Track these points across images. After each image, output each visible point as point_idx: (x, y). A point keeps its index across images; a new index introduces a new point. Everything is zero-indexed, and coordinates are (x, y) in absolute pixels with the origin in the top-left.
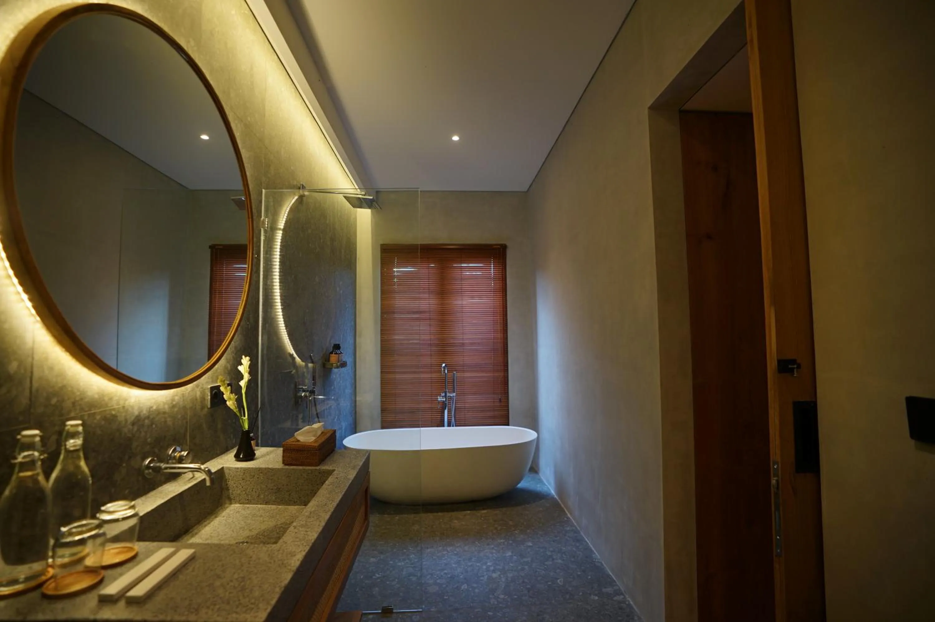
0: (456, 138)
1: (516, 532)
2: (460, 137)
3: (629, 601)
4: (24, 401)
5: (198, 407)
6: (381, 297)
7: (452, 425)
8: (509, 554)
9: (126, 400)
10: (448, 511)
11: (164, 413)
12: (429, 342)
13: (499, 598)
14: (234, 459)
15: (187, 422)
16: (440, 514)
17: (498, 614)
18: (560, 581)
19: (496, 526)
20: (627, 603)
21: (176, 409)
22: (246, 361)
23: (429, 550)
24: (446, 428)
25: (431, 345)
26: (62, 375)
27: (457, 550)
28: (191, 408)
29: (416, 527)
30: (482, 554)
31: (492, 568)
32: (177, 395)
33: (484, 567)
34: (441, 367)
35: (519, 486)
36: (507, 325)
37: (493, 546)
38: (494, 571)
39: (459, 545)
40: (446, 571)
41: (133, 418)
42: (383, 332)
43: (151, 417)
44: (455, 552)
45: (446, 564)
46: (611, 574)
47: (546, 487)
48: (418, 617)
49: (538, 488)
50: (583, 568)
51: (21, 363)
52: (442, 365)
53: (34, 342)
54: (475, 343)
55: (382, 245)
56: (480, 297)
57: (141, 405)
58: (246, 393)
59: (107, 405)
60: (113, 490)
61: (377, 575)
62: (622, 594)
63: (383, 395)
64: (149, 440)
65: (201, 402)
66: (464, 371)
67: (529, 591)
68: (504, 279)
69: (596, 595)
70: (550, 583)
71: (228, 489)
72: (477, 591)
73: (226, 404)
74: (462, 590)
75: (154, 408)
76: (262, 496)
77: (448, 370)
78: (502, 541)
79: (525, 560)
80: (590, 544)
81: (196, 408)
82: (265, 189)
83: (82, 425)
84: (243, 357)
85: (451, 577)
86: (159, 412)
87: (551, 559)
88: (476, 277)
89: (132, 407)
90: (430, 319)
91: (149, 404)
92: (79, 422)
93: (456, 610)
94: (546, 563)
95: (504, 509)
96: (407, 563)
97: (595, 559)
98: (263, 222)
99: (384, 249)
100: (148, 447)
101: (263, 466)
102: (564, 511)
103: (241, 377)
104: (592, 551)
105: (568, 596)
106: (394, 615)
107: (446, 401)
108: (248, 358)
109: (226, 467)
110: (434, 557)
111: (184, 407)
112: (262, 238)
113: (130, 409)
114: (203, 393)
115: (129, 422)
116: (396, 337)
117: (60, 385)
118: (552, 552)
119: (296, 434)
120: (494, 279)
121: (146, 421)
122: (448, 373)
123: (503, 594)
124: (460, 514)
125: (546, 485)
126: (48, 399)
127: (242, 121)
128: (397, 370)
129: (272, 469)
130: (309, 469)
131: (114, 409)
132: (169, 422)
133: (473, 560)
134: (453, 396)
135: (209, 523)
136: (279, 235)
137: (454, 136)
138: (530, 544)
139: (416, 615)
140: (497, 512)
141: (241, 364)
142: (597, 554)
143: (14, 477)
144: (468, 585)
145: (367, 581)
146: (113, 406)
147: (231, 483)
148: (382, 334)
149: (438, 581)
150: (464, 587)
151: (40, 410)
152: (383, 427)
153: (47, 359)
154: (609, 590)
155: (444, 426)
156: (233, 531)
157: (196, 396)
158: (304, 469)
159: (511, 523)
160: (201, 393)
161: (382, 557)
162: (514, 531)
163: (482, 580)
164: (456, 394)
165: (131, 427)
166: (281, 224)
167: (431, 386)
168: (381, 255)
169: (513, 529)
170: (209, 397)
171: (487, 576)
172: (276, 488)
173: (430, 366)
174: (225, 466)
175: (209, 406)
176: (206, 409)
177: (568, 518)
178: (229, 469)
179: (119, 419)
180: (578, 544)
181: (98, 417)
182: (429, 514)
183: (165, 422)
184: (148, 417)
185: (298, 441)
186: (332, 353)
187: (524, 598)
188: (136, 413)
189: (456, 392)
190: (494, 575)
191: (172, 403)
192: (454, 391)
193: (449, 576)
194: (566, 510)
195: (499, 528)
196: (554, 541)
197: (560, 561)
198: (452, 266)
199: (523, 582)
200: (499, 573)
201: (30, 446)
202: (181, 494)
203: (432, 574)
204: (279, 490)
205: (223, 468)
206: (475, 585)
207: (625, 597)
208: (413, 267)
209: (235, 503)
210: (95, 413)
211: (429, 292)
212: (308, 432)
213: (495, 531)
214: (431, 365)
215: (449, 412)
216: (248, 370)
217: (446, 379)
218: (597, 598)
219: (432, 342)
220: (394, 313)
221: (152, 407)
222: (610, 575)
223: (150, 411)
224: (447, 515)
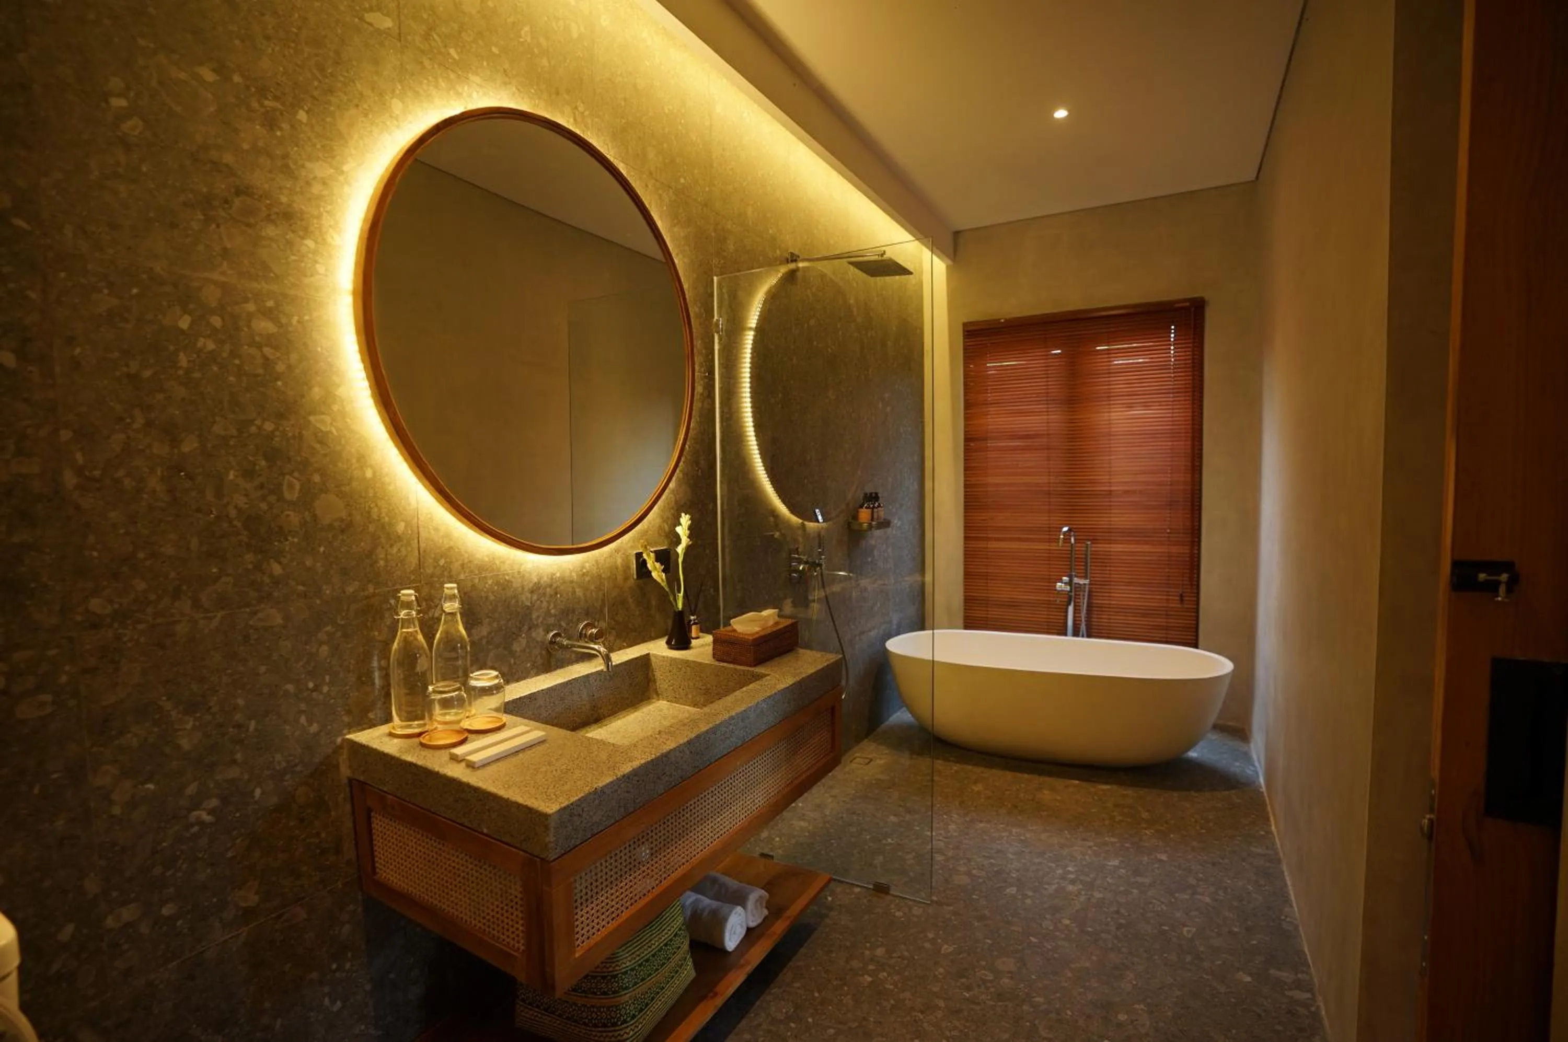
0: (1061, 114)
1: (1147, 832)
2: (1069, 111)
3: (1318, 1007)
4: (413, 561)
5: (620, 578)
6: (965, 414)
7: (1081, 633)
8: (1116, 862)
9: (521, 565)
10: (1041, 773)
11: (572, 582)
12: (1047, 489)
13: (1060, 922)
14: (666, 646)
15: (604, 595)
16: (1026, 776)
17: (1046, 944)
18: (1189, 932)
19: (1115, 813)
20: (1313, 1009)
21: (587, 579)
22: (685, 520)
23: (982, 825)
24: (1070, 638)
25: (1049, 494)
26: (448, 535)
27: (1028, 835)
28: (609, 578)
29: (978, 787)
30: (1065, 852)
31: (1072, 876)
32: (588, 562)
33: (1060, 871)
34: (1060, 531)
35: (1193, 754)
36: (1200, 457)
37: (1091, 844)
38: (1073, 882)
39: (1034, 828)
40: (992, 861)
41: (531, 585)
42: (968, 469)
43: (554, 586)
44: (1022, 838)
45: (998, 851)
46: (1306, 950)
47: (1252, 768)
48: (921, 910)
49: (1236, 767)
50: (1249, 923)
51: (408, 524)
52: (1062, 528)
53: (418, 503)
54: (1134, 492)
55: (965, 325)
56: (1146, 406)
57: (541, 571)
58: (683, 562)
59: (499, 570)
60: (512, 661)
61: (889, 840)
62: (1310, 990)
63: (968, 575)
64: (553, 611)
65: (625, 571)
66: (1110, 542)
67: (1118, 929)
68: (1196, 367)
69: (1251, 975)
70: (1166, 928)
71: (655, 681)
72: (1028, 901)
73: (651, 576)
74: (1005, 895)
75: (558, 575)
76: (690, 696)
77: (1077, 537)
78: (1113, 840)
79: (1139, 879)
80: (1290, 888)
81: (616, 578)
82: (717, 276)
83: (458, 589)
84: (683, 515)
85: (997, 872)
86: (563, 581)
87: (1189, 891)
88: (1138, 368)
89: (530, 573)
90: (1048, 449)
91: (550, 570)
92: (455, 585)
93: (981, 918)
94: (1177, 895)
95: (1142, 792)
96: (941, 834)
97: (1286, 917)
98: (717, 324)
99: (968, 331)
100: (553, 619)
101: (691, 659)
102: (1268, 819)
103: (679, 541)
104: (1287, 901)
105: (1188, 958)
106: (889, 898)
107: (1071, 591)
108: (688, 517)
109: (653, 655)
110: (985, 837)
111: (600, 576)
112: (717, 347)
113: (527, 575)
114: (626, 558)
115: (526, 589)
116: (991, 480)
117: (447, 546)
118: (1199, 880)
119: (732, 621)
120: (1175, 368)
121: (548, 590)
122: (1075, 543)
123: (1070, 919)
124: (1059, 783)
125: (1254, 766)
126: (436, 560)
127: (670, 187)
128: (990, 536)
129: (700, 664)
130: (740, 670)
131: (508, 574)
132: (579, 592)
133: (1046, 856)
134: (1085, 584)
135: (624, 717)
136: (749, 338)
137: (1057, 111)
138: (1164, 857)
139: (920, 907)
140: (1130, 792)
141: (680, 524)
142: (1296, 909)
143: (399, 633)
144: (1018, 891)
145: (871, 845)
146: (505, 570)
147: (658, 674)
148: (966, 476)
149: (974, 872)
150: (1012, 890)
151: (429, 571)
152: (966, 627)
153: (431, 519)
154: (1286, 976)
155: (1065, 634)
156: (642, 730)
157: (616, 562)
158: (735, 669)
159: (1145, 815)
160: (623, 560)
161: (908, 817)
162: (1146, 829)
163: (1046, 889)
164: (1091, 581)
165: (529, 595)
166: (753, 320)
167: (1049, 564)
168: (964, 342)
169: (1144, 825)
170: (635, 566)
171: (1056, 886)
172: (704, 687)
173: (1047, 529)
174: (651, 652)
175: (635, 577)
176: (632, 581)
177: (1269, 832)
178: (656, 656)
179: (515, 585)
180: (1262, 882)
181: (490, 582)
182: (1008, 773)
183: (574, 592)
184: (551, 586)
185: (735, 631)
186: (861, 507)
187: (1104, 936)
188: (535, 580)
189: (1091, 577)
190: (1070, 888)
191: (581, 570)
192: (1086, 573)
193: (995, 869)
194: (1272, 818)
195: (1118, 818)
196: (1214, 864)
197: (1208, 900)
198: (1093, 349)
199: (1117, 912)
200: (1081, 887)
201: (408, 605)
202: (588, 676)
203: (969, 860)
204: (707, 690)
205: (648, 655)
206: (1030, 893)
207: (1314, 999)
208: (1016, 359)
209: (663, 699)
210: (485, 577)
211: (1047, 400)
212: (752, 620)
213: (1107, 822)
214: (1049, 528)
215: (1076, 611)
216: (688, 532)
217: (1071, 554)
218: (1249, 979)
219: (1051, 489)
220: (985, 439)
221: (554, 574)
222: (1304, 952)
223: (552, 579)
224: (1037, 780)
